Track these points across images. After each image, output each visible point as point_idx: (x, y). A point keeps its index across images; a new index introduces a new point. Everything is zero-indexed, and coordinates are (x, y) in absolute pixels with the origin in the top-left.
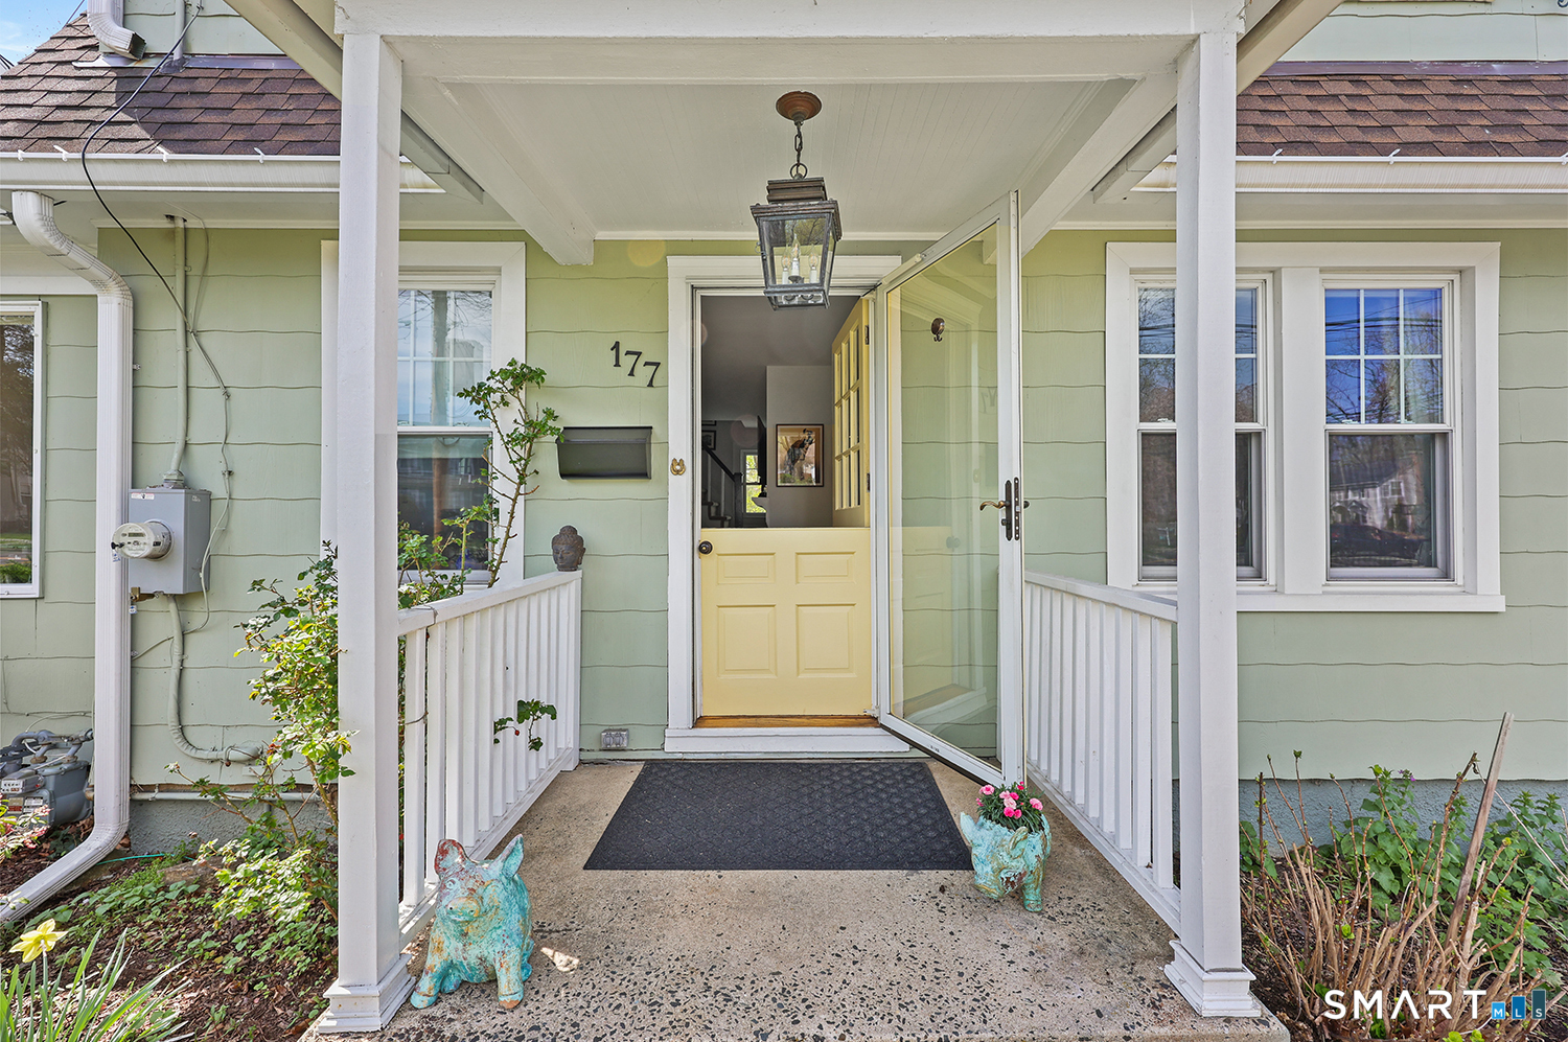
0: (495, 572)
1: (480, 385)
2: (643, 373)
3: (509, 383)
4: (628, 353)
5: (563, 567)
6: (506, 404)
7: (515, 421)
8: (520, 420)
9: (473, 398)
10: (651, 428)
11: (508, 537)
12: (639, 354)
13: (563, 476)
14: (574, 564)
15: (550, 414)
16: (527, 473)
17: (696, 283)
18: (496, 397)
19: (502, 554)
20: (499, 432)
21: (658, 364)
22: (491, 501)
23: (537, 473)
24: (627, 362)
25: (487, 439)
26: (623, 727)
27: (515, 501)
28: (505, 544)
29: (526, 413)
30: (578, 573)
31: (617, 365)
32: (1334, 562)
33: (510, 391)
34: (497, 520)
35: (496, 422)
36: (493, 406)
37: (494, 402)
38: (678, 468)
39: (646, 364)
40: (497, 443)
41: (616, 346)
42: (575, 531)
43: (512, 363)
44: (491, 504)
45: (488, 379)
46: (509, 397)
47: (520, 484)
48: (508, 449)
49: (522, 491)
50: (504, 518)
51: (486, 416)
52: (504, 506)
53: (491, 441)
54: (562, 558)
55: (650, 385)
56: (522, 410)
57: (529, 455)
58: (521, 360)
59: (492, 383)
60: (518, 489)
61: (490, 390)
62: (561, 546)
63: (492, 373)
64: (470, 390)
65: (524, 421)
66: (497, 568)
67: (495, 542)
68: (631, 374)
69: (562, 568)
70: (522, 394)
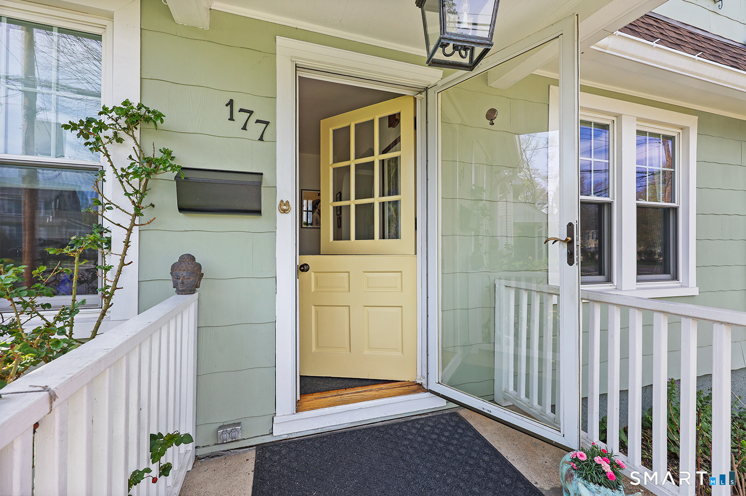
0: (109, 298)
1: (90, 121)
2: (255, 129)
3: (122, 122)
4: (241, 110)
5: (183, 291)
6: (120, 140)
7: (130, 157)
8: (135, 157)
9: (81, 132)
10: (262, 174)
11: (123, 264)
12: (251, 112)
13: (181, 209)
14: (194, 288)
15: (167, 152)
16: (142, 205)
17: (301, 63)
18: (110, 133)
19: (116, 281)
20: (112, 165)
21: (267, 123)
22: (102, 230)
23: (153, 206)
24: (241, 118)
25: (99, 172)
26: (236, 422)
27: (130, 231)
28: (120, 272)
29: (141, 151)
30: (196, 295)
31: (231, 119)
32: (639, 273)
33: (124, 129)
34: (109, 248)
35: (108, 156)
36: (105, 141)
37: (107, 137)
38: (285, 207)
39: (258, 121)
40: (109, 175)
41: (231, 103)
42: (193, 258)
43: (126, 103)
44: (101, 233)
45: (100, 114)
46: (122, 134)
47: (135, 215)
48: (122, 182)
49: (137, 222)
50: (117, 246)
51: (98, 149)
52: (117, 236)
53: (103, 173)
54: (183, 283)
55: (261, 139)
56: (137, 148)
57: (145, 189)
58: (135, 102)
59: (104, 118)
60: (133, 220)
61: (102, 126)
62: (181, 272)
63: (105, 108)
64: (78, 123)
65: (139, 158)
66: (112, 294)
67: (107, 269)
68: (244, 128)
69: (180, 292)
70: (137, 133)
